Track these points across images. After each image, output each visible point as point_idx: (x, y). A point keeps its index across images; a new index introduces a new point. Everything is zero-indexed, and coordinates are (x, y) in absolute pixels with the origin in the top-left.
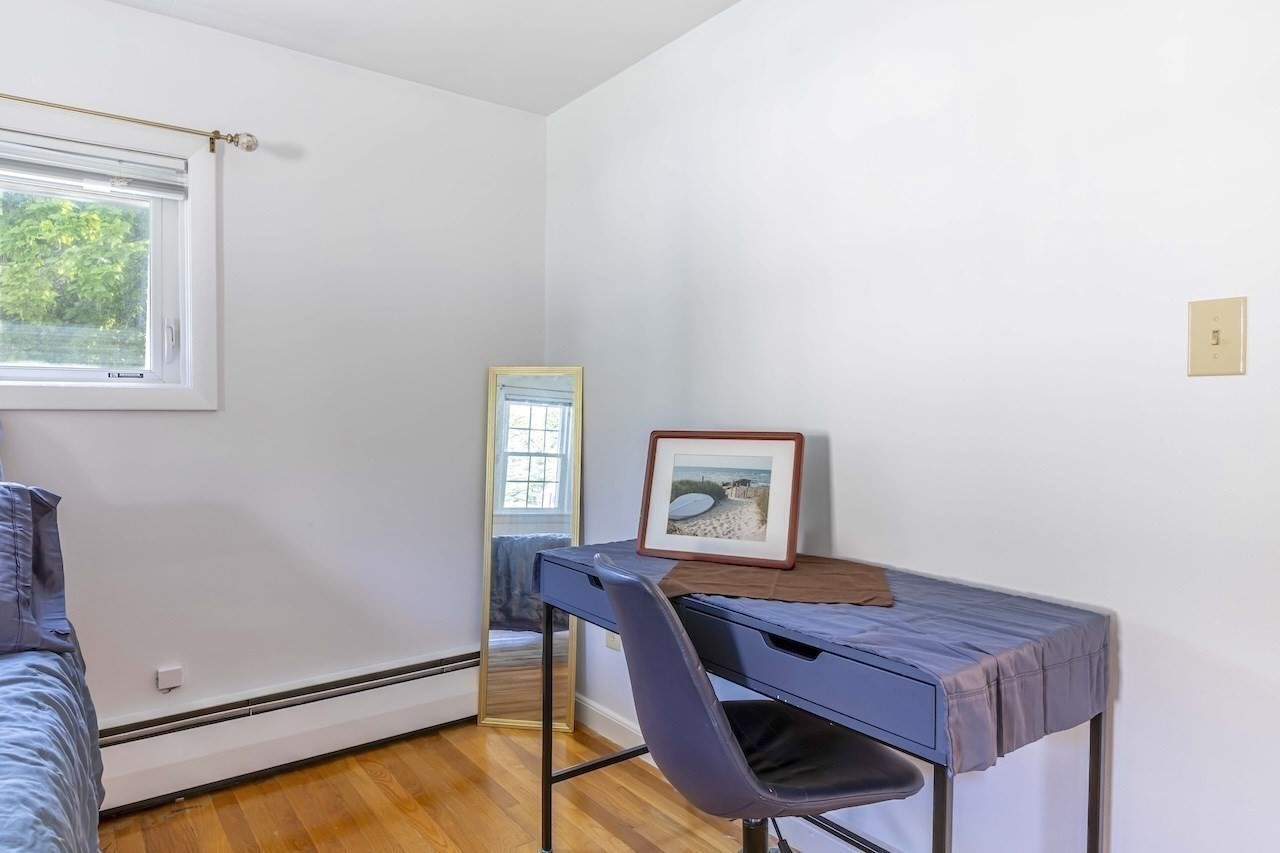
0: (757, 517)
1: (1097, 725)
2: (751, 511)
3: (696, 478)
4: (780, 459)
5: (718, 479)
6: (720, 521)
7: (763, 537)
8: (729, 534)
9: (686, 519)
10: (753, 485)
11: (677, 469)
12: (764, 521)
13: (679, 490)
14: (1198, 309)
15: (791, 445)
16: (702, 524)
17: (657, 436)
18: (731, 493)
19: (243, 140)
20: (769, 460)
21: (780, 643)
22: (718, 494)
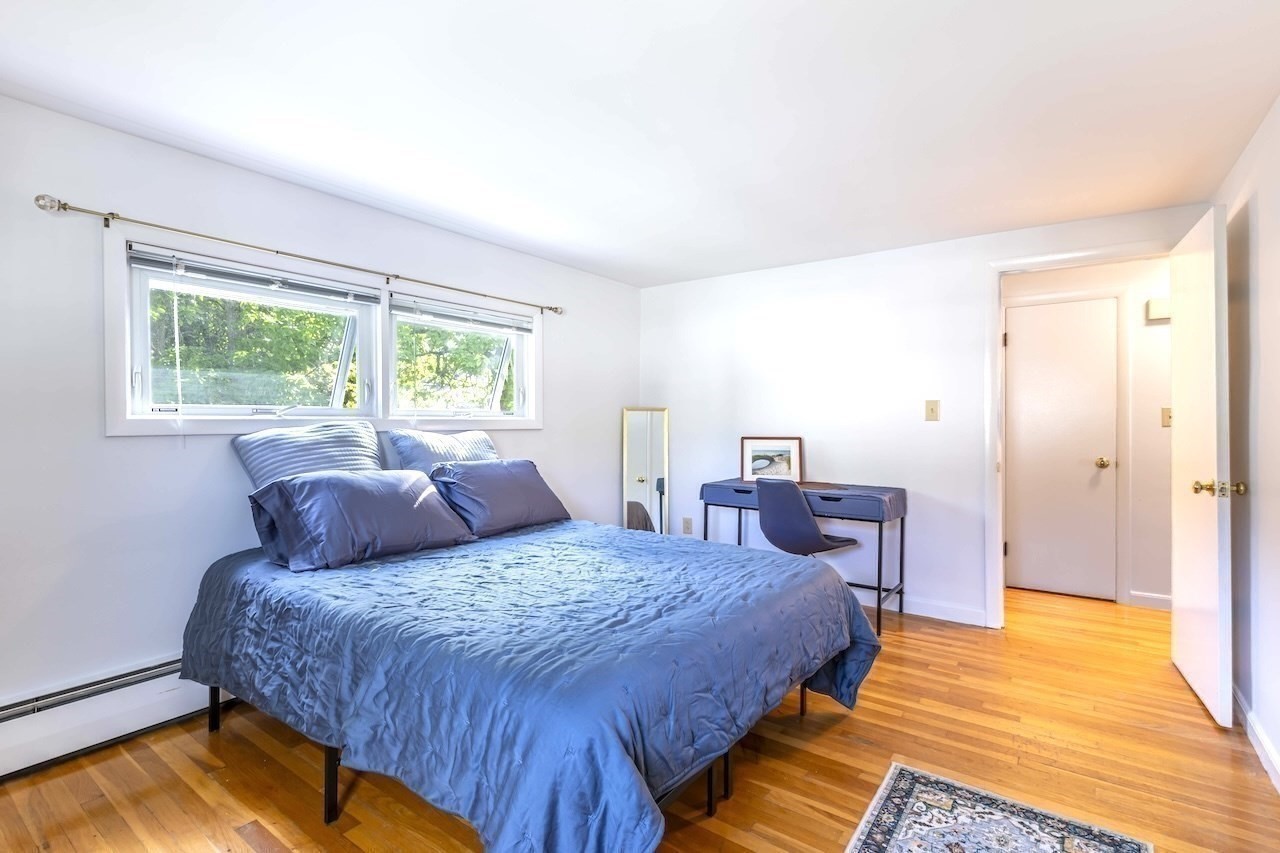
0: (787, 467)
1: (902, 520)
2: (784, 465)
3: (762, 454)
4: (794, 446)
5: (770, 454)
6: (773, 469)
7: (790, 474)
8: (777, 473)
9: (759, 469)
10: (784, 456)
11: (753, 451)
12: (790, 468)
13: (755, 458)
14: (928, 403)
15: (797, 441)
16: (766, 471)
17: (743, 438)
18: (776, 459)
19: (559, 310)
20: (789, 447)
21: (824, 498)
22: (771, 460)
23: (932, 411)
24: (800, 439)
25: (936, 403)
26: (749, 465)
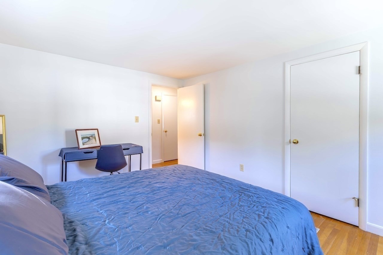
0: (95, 141)
6: (90, 142)
7: (96, 143)
8: (92, 144)
9: (85, 143)
10: (93, 136)
11: (81, 135)
12: (96, 141)
13: (83, 138)
17: (76, 130)
18: (91, 138)
22: (89, 138)
23: (137, 119)
24: (97, 129)
25: (138, 117)
26: (81, 142)
